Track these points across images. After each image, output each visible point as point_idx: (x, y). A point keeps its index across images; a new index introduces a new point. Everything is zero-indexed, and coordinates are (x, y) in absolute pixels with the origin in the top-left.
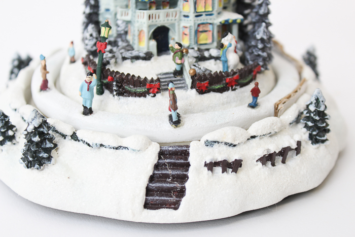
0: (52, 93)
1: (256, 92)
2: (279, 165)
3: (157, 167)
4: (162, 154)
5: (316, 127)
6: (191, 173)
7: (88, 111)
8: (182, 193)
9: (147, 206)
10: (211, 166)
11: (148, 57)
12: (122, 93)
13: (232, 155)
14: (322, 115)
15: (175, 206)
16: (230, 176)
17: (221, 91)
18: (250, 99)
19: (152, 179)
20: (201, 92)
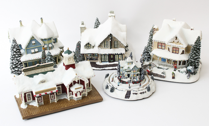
0: (113, 82)
1: (140, 84)
2: (143, 94)
3: (127, 93)
4: (127, 92)
5: (148, 89)
6: (131, 94)
7: (118, 85)
8: (130, 97)
9: (125, 98)
10: (133, 94)
11: (127, 78)
12: (123, 83)
13: (136, 92)
14: (149, 88)
15: (129, 98)
16: (136, 95)
17: (136, 84)
18: (140, 85)
19: (126, 95)
20: (133, 84)
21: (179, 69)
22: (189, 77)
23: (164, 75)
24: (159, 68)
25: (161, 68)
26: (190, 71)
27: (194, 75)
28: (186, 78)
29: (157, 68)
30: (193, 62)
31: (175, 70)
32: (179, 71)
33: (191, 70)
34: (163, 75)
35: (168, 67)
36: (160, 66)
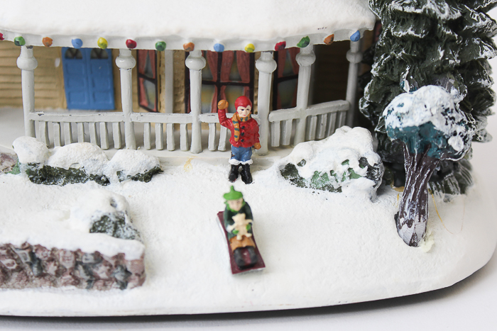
21: (292, 157)
22: (419, 226)
23: (131, 250)
24: (45, 175)
25: (75, 176)
26: (425, 147)
27: (458, 198)
28: (393, 240)
29: (21, 179)
30: (451, 24)
31: (242, 173)
32: (289, 171)
33: (439, 125)
34: (107, 245)
35: (158, 153)
36: (58, 158)
